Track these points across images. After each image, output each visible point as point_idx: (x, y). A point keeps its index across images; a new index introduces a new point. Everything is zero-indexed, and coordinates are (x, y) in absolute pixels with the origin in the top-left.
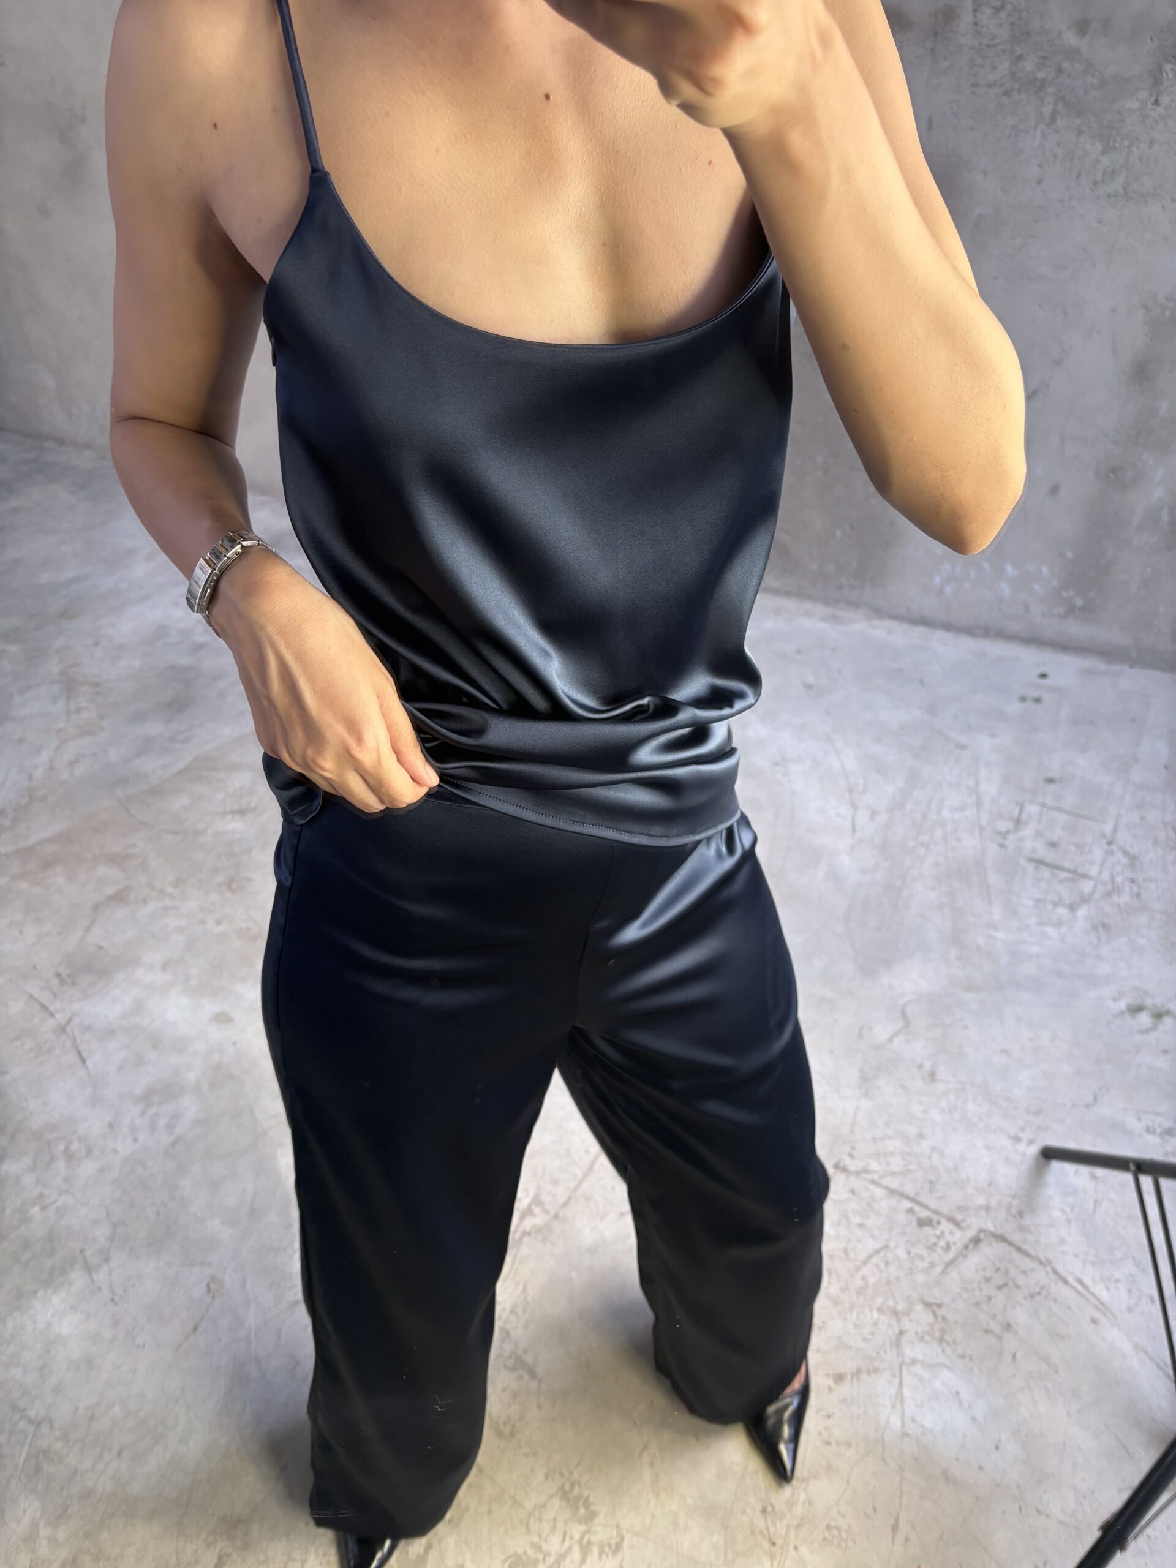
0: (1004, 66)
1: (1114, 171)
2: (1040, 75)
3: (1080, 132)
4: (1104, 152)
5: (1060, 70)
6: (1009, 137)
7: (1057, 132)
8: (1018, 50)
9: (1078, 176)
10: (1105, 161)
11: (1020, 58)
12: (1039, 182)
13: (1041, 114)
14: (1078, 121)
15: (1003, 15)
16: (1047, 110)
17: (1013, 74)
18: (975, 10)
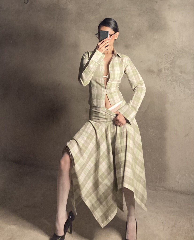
0: (170, 78)
1: (191, 94)
2: (176, 79)
3: (185, 88)
4: (189, 91)
5: (179, 79)
6: (173, 88)
7: (181, 88)
8: (172, 76)
9: (186, 95)
10: (190, 92)
11: (172, 77)
12: (180, 96)
13: (178, 85)
14: (184, 86)
15: (169, 71)
16: (179, 84)
17: (172, 79)
18: (164, 70)
